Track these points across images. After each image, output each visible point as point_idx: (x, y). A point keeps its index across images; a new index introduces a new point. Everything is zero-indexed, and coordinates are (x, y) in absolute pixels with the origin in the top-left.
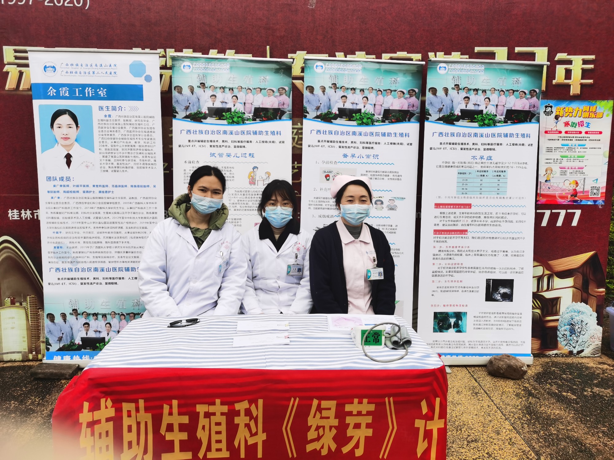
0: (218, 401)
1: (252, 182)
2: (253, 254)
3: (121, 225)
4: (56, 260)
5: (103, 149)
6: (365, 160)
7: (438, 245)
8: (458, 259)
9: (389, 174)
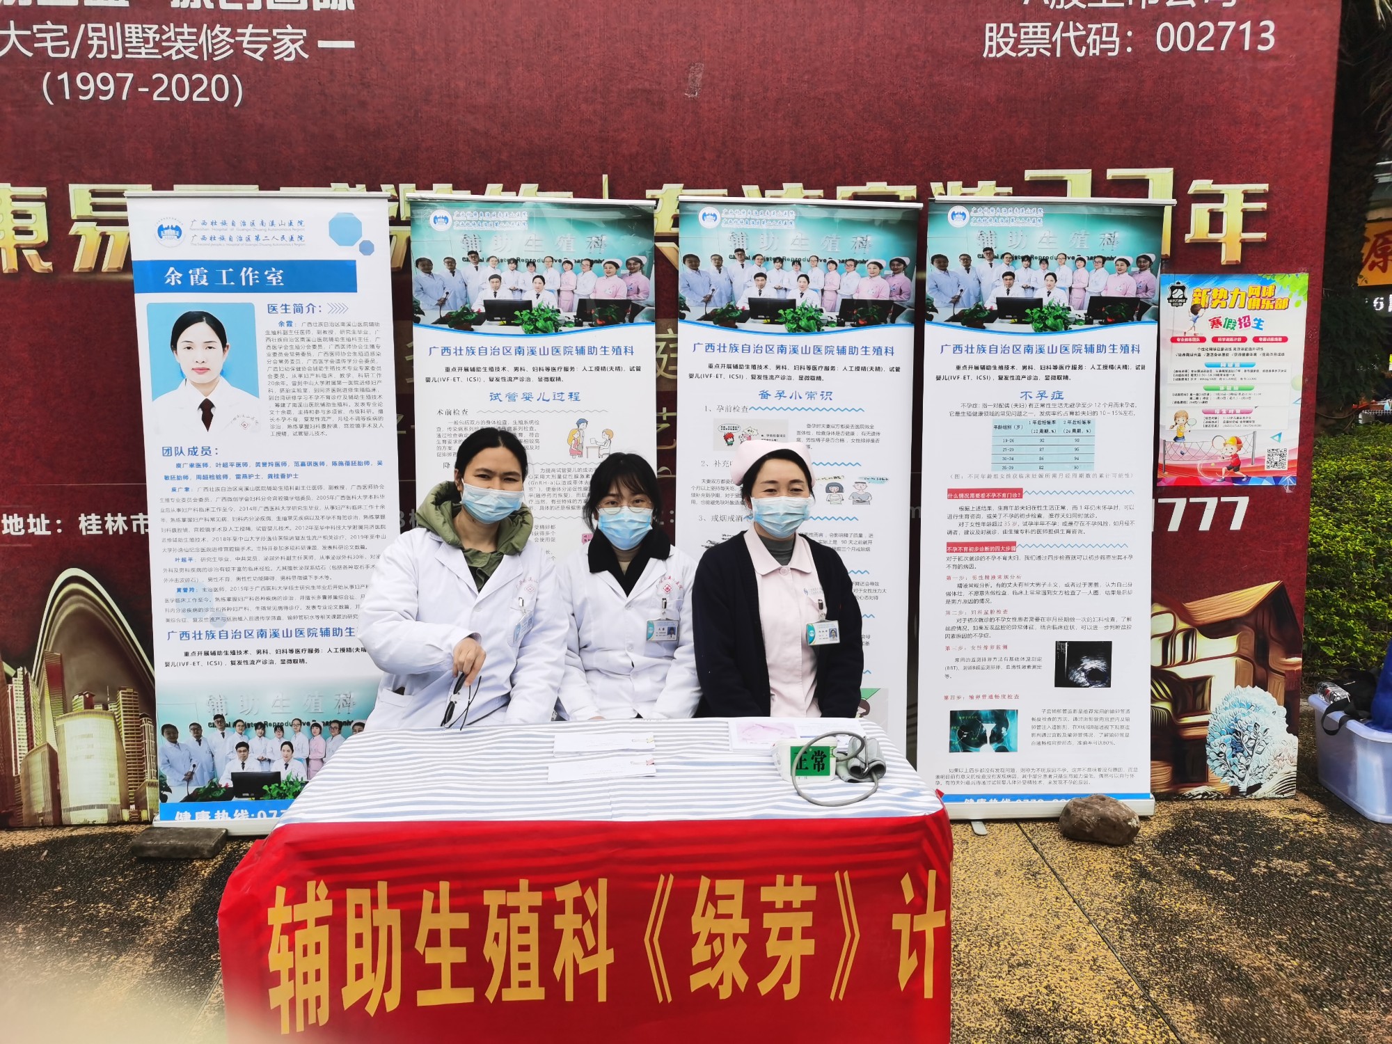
0: (524, 883)
1: (577, 450)
2: (578, 602)
3: (311, 543)
4: (181, 615)
5: (277, 389)
6: (806, 402)
7: (955, 573)
8: (996, 602)
9: (855, 430)
